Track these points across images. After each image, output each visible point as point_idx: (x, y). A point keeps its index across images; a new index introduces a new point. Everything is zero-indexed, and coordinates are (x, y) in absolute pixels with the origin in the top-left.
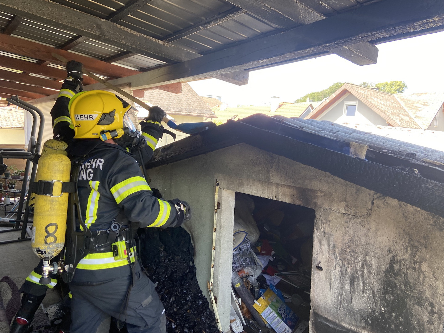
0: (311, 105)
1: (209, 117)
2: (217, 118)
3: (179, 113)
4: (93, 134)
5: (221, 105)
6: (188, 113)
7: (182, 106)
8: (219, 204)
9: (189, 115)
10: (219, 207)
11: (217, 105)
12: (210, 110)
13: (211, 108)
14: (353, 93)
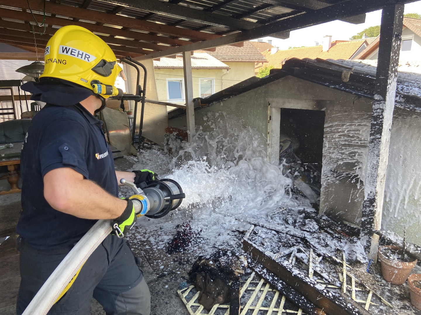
0: (366, 42)
1: (260, 62)
2: (268, 62)
3: (233, 60)
4: (82, 79)
5: (272, 49)
6: (241, 60)
7: (235, 53)
8: (270, 117)
9: (242, 62)
10: (270, 119)
11: (268, 50)
12: (261, 55)
13: (262, 53)
14: (408, 27)
